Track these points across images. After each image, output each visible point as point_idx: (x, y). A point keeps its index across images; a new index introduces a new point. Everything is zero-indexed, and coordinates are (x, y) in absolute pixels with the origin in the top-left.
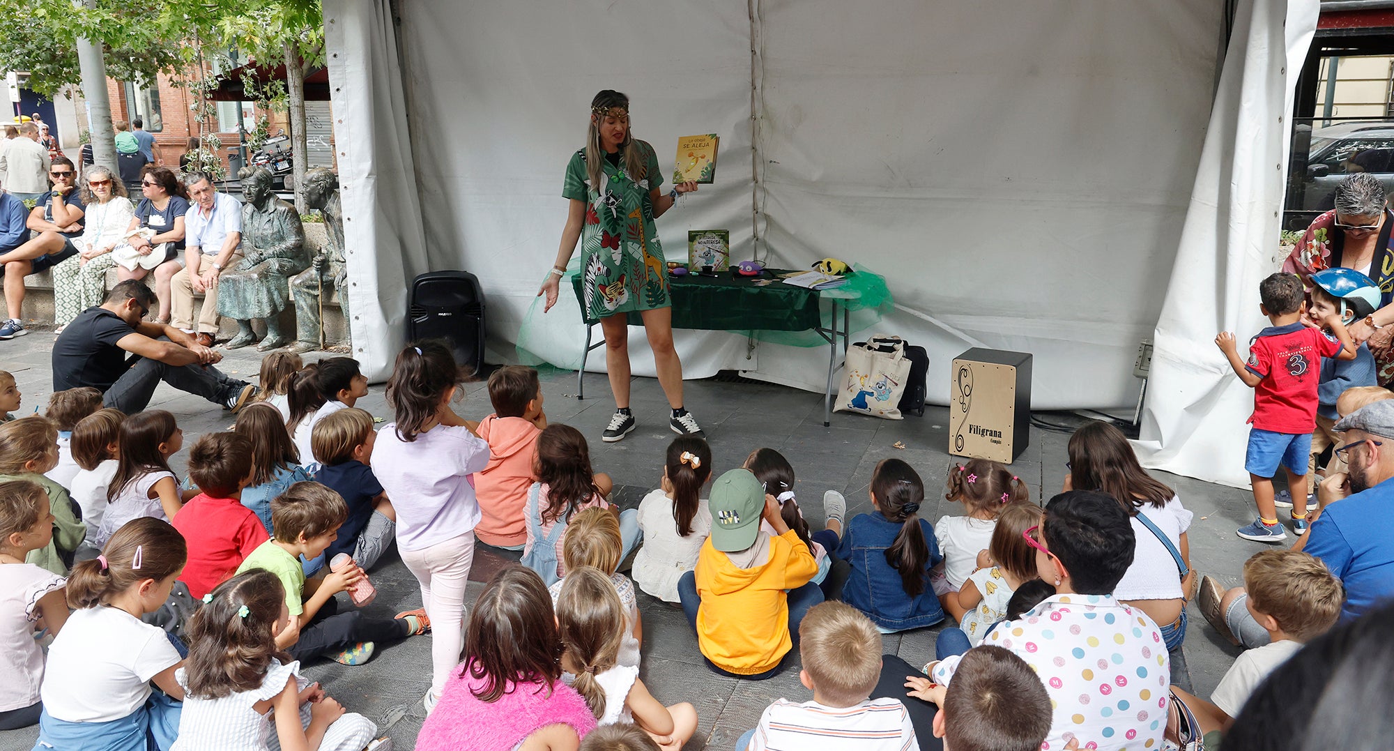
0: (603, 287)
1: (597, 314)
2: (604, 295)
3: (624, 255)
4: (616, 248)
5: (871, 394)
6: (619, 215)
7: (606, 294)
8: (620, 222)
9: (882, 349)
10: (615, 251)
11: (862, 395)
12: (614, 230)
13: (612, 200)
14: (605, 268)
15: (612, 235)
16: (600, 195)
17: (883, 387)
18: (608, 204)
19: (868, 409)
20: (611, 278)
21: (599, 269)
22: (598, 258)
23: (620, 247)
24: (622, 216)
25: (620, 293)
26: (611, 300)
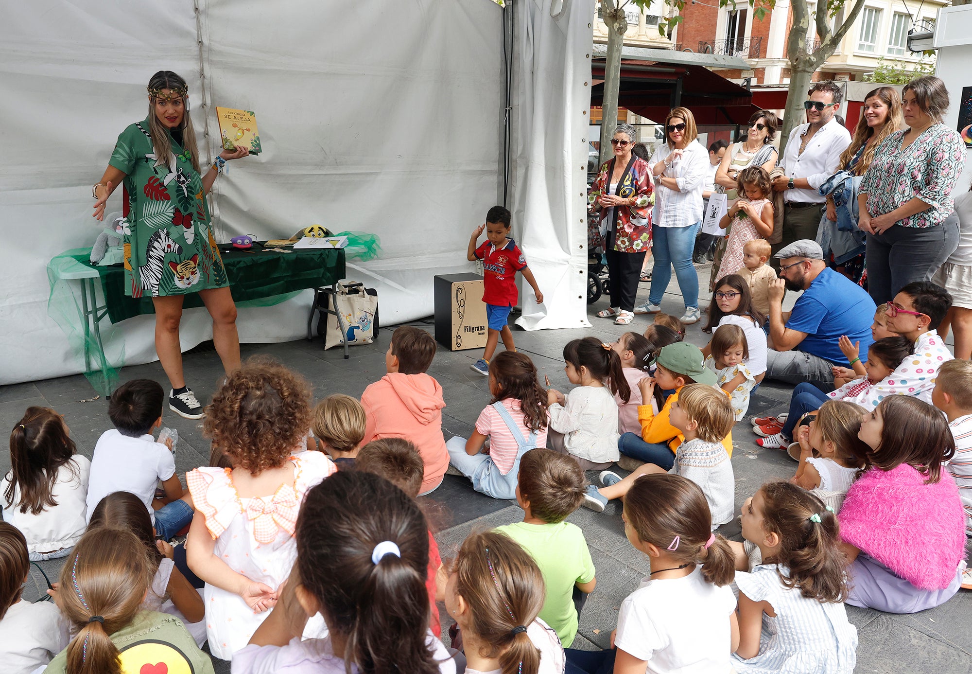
0: (174, 265)
1: (167, 291)
2: (175, 272)
3: (196, 235)
4: (188, 227)
5: (358, 328)
6: (190, 194)
7: (177, 272)
8: (191, 201)
9: (350, 292)
10: (187, 230)
11: (351, 329)
12: (186, 209)
13: (182, 179)
14: (177, 246)
15: (184, 213)
16: (171, 172)
17: (366, 320)
18: (179, 182)
19: (355, 340)
20: (182, 256)
21: (169, 246)
22: (167, 235)
23: (193, 227)
24: (192, 196)
25: (193, 273)
26: (182, 278)
